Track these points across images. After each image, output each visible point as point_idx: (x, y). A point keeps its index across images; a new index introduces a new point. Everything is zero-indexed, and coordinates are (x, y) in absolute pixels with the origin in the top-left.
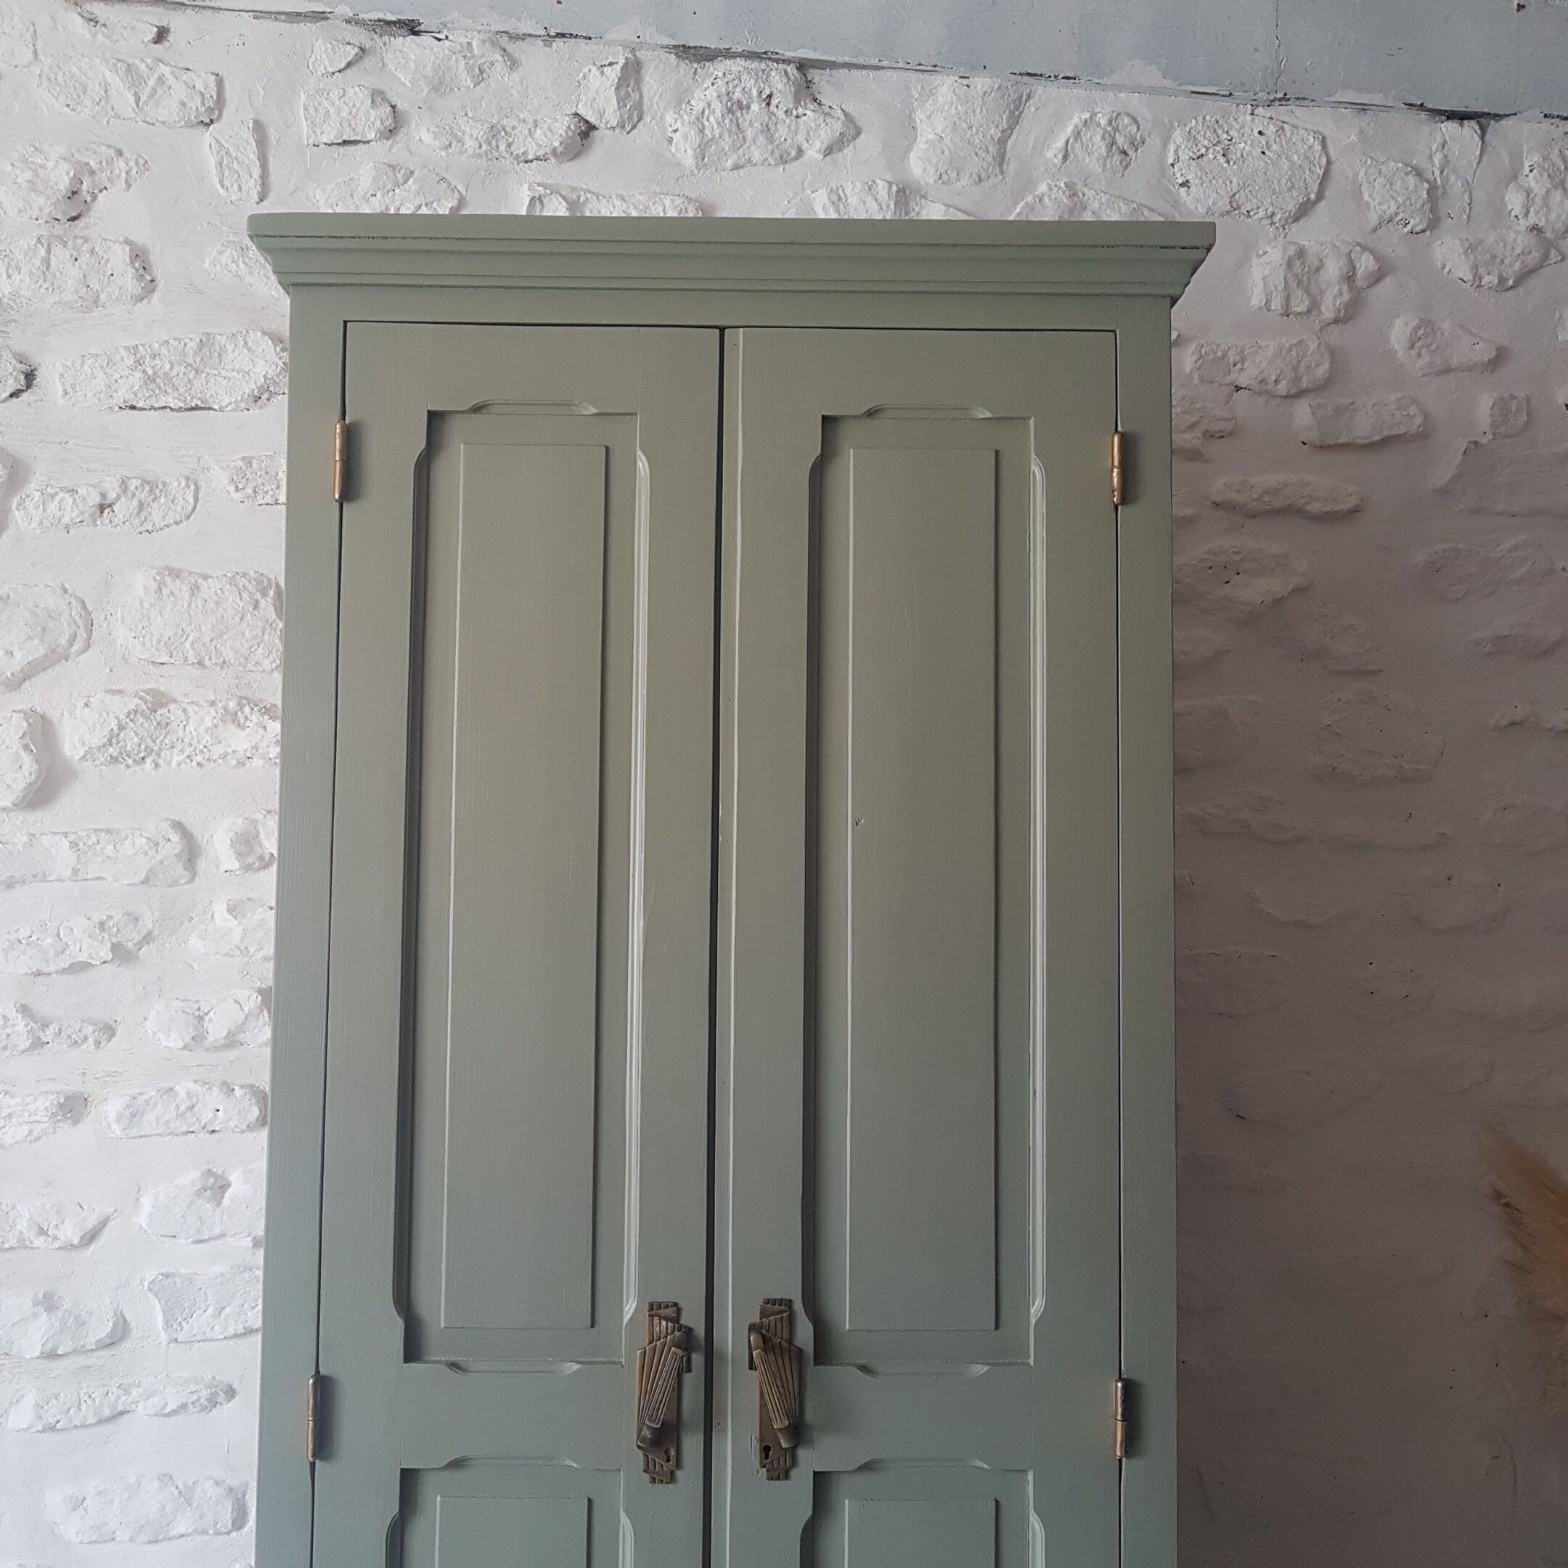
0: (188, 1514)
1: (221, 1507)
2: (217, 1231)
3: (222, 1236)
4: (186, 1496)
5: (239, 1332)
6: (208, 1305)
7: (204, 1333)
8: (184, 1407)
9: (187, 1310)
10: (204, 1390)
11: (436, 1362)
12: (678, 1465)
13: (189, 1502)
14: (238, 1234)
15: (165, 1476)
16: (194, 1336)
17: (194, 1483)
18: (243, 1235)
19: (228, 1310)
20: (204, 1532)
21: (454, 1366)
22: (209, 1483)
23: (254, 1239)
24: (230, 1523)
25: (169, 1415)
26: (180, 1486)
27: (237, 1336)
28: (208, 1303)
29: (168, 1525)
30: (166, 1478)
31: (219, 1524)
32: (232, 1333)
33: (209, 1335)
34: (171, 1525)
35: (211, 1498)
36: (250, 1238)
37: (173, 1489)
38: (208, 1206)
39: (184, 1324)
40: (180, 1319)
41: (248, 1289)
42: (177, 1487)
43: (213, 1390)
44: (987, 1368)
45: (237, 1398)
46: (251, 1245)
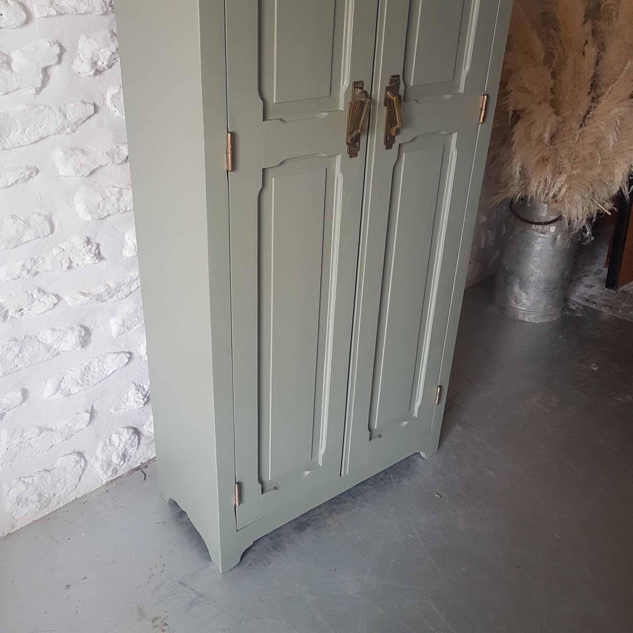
0: (30, 231)
1: (44, 225)
2: (16, 86)
3: (18, 89)
4: (27, 223)
5: (37, 140)
6: (18, 128)
7: (19, 143)
8: (17, 181)
9: (7, 132)
10: (27, 171)
11: (271, 120)
12: (359, 150)
13: (29, 225)
14: (27, 87)
15: (13, 215)
16: (14, 145)
17: (28, 217)
18: (30, 88)
19: (28, 129)
20: (39, 237)
21: (281, 120)
22: (35, 216)
23: (36, 89)
24: (50, 231)
25: (9, 186)
26: (23, 219)
27: (36, 142)
28: (18, 126)
29: (21, 238)
30: (14, 217)
31: (45, 233)
32: (34, 140)
33: (21, 143)
34: (22, 238)
35: (38, 221)
36: (34, 89)
37: (20, 221)
38: (8, 72)
39: (6, 139)
40: (4, 137)
41: (37, 117)
42: (22, 220)
43: (31, 171)
44: (451, 95)
45: (40, 173)
46: (35, 93)
